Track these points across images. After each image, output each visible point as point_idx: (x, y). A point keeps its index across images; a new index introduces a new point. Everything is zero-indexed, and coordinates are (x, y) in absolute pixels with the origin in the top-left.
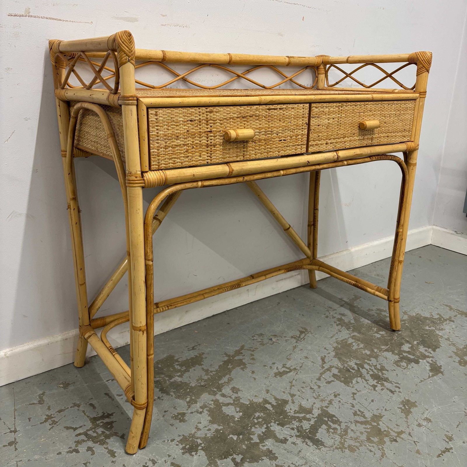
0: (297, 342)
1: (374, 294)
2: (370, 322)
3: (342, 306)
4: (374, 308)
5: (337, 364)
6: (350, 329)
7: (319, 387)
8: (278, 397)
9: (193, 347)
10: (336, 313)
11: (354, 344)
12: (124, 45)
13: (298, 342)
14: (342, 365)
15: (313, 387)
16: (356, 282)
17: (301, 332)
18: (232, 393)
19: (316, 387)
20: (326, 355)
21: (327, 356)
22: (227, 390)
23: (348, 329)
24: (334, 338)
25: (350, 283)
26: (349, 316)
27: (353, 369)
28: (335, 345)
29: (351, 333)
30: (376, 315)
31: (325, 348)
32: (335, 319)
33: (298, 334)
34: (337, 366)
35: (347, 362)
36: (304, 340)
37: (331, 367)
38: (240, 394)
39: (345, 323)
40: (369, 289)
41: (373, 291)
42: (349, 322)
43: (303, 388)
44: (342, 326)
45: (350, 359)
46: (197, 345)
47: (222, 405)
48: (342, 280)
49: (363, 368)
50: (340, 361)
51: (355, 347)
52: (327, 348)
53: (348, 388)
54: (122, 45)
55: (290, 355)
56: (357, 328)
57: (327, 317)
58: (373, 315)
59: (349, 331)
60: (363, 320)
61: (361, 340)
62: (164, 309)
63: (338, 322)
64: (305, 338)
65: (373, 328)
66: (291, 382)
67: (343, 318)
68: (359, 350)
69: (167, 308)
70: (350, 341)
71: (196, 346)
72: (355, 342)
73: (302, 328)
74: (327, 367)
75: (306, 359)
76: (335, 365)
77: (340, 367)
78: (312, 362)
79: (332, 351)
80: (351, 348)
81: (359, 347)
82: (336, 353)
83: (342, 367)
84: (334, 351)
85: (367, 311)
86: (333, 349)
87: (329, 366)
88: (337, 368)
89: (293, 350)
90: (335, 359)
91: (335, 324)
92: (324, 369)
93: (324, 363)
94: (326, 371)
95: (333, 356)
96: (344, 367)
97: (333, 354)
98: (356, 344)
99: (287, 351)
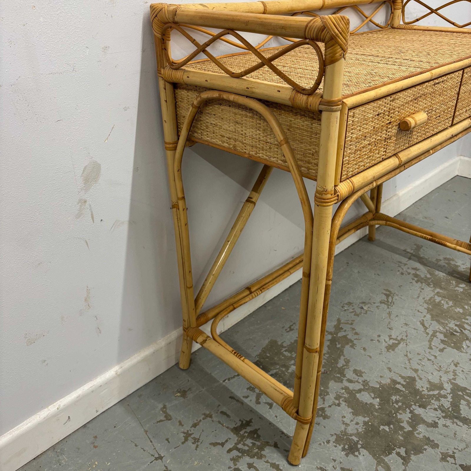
0: (388, 308)
1: (455, 249)
2: (444, 274)
3: (410, 259)
4: (441, 258)
5: (439, 328)
6: (431, 285)
7: (435, 357)
8: (403, 375)
9: (290, 327)
10: (408, 268)
11: (442, 302)
12: (341, 37)
13: (390, 307)
14: (444, 328)
15: (430, 358)
16: (431, 236)
17: (387, 296)
18: (357, 377)
19: (432, 358)
20: (423, 319)
21: (425, 319)
22: (349, 374)
23: (429, 285)
24: (421, 298)
25: (425, 238)
26: (423, 271)
27: (457, 332)
28: (426, 306)
29: (434, 290)
30: (446, 265)
31: (418, 311)
32: (411, 276)
33: (384, 298)
34: (439, 330)
35: (447, 324)
36: (394, 304)
37: (435, 332)
38: (365, 377)
39: (422, 279)
40: (448, 244)
41: (453, 246)
42: (426, 277)
43: (420, 360)
44: (422, 283)
45: (448, 320)
46: (292, 324)
47: (354, 392)
48: (416, 235)
49: (465, 329)
50: (439, 324)
51: (446, 306)
52: (420, 311)
53: (463, 354)
54: (339, 37)
55: (389, 323)
56: (437, 284)
57: (402, 274)
58: (444, 266)
59: (430, 287)
60: (437, 272)
61: (447, 297)
62: (258, 293)
63: (416, 279)
64: (394, 302)
65: (451, 281)
66: (406, 355)
67: (418, 273)
68: (451, 309)
69: (260, 292)
70: (438, 299)
71: (292, 325)
72: (442, 300)
73: (384, 290)
74: (431, 333)
75: (406, 326)
76: (438, 330)
77: (443, 331)
78: (414, 329)
79: (427, 313)
80: (443, 307)
81: (449, 305)
82: (431, 315)
83: (445, 331)
84: (428, 313)
85: (436, 262)
86: (426, 311)
87: (433, 332)
88: (441, 333)
89: (390, 317)
90: (434, 323)
91: (414, 281)
92: (430, 335)
93: (426, 328)
94: (432, 337)
95: (430, 319)
96: (447, 330)
97: (429, 316)
98: (444, 301)
99: (384, 319)
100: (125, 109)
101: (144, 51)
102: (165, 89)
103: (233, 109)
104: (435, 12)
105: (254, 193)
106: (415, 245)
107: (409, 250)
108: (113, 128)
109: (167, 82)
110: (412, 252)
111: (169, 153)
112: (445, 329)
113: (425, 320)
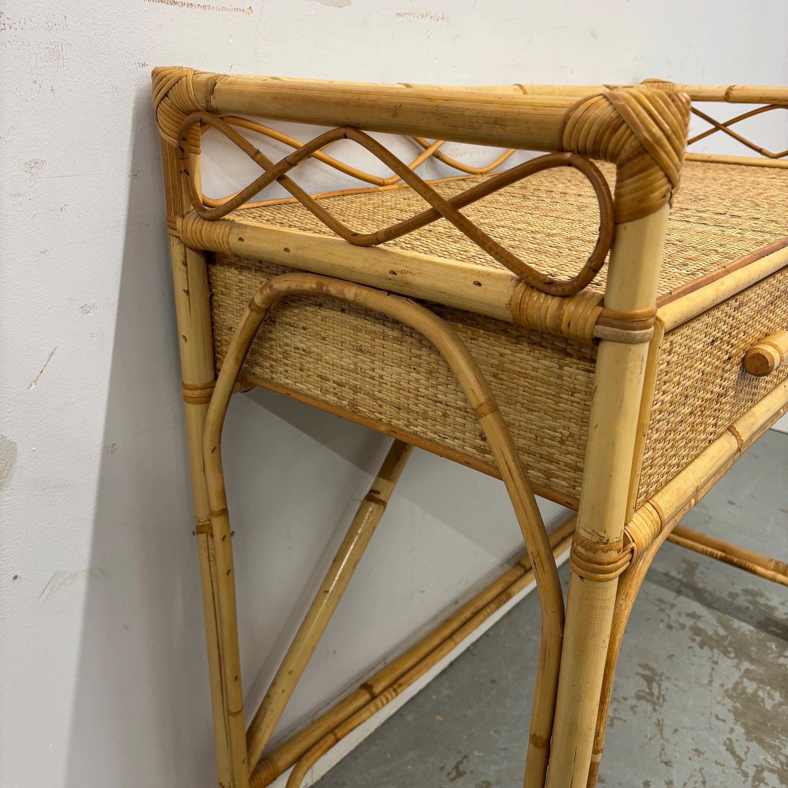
0: (655, 710)
1: (774, 580)
2: (752, 628)
3: (679, 592)
4: (738, 589)
5: (765, 759)
6: (730, 652)
9: (457, 768)
10: (679, 614)
11: (760, 693)
13: (657, 707)
14: (776, 759)
16: (723, 551)
17: (649, 680)
20: (729, 736)
21: (733, 737)
23: (726, 653)
24: (716, 685)
25: (711, 555)
26: (709, 621)
28: (729, 703)
29: (739, 664)
30: (751, 607)
31: (717, 718)
32: (687, 633)
33: (643, 685)
34: (767, 765)
35: (780, 749)
36: (664, 700)
37: (760, 770)
39: (711, 638)
40: (759, 569)
41: (770, 573)
42: (717, 634)
44: (711, 648)
45: (779, 738)
46: (460, 759)
48: (691, 548)
50: (764, 747)
51: (768, 705)
52: (720, 716)
55: (663, 749)
56: (741, 650)
57: (670, 627)
58: (747, 608)
59: (730, 658)
60: (736, 623)
61: (767, 681)
62: (389, 697)
63: (698, 639)
64: (664, 696)
65: (768, 644)
67: (700, 624)
68: (780, 710)
69: (394, 694)
70: (750, 687)
71: (461, 762)
72: (759, 688)
73: (641, 665)
74: (751, 772)
75: (699, 756)
76: (765, 764)
77: (774, 766)
78: (717, 763)
79: (734, 721)
80: (764, 707)
81: (774, 700)
82: (745, 725)
83: (779, 766)
84: (737, 721)
85: (731, 600)
86: (732, 715)
87: (755, 769)
88: (771, 771)
89: (661, 733)
90: (754, 745)
91: (695, 645)
92: (750, 779)
93: (740, 761)
94: (757, 783)
95: (745, 737)
96: (782, 764)
97: (740, 730)
98: (764, 692)
99: (650, 739)
100: (85, 310)
101: (135, 175)
102: (185, 264)
103: (352, 318)
104: (723, 127)
105: (384, 482)
106: (684, 561)
107: (674, 574)
108: (52, 354)
109: (190, 248)
110: (680, 577)
111: (193, 410)
112: (778, 762)
113: (734, 740)
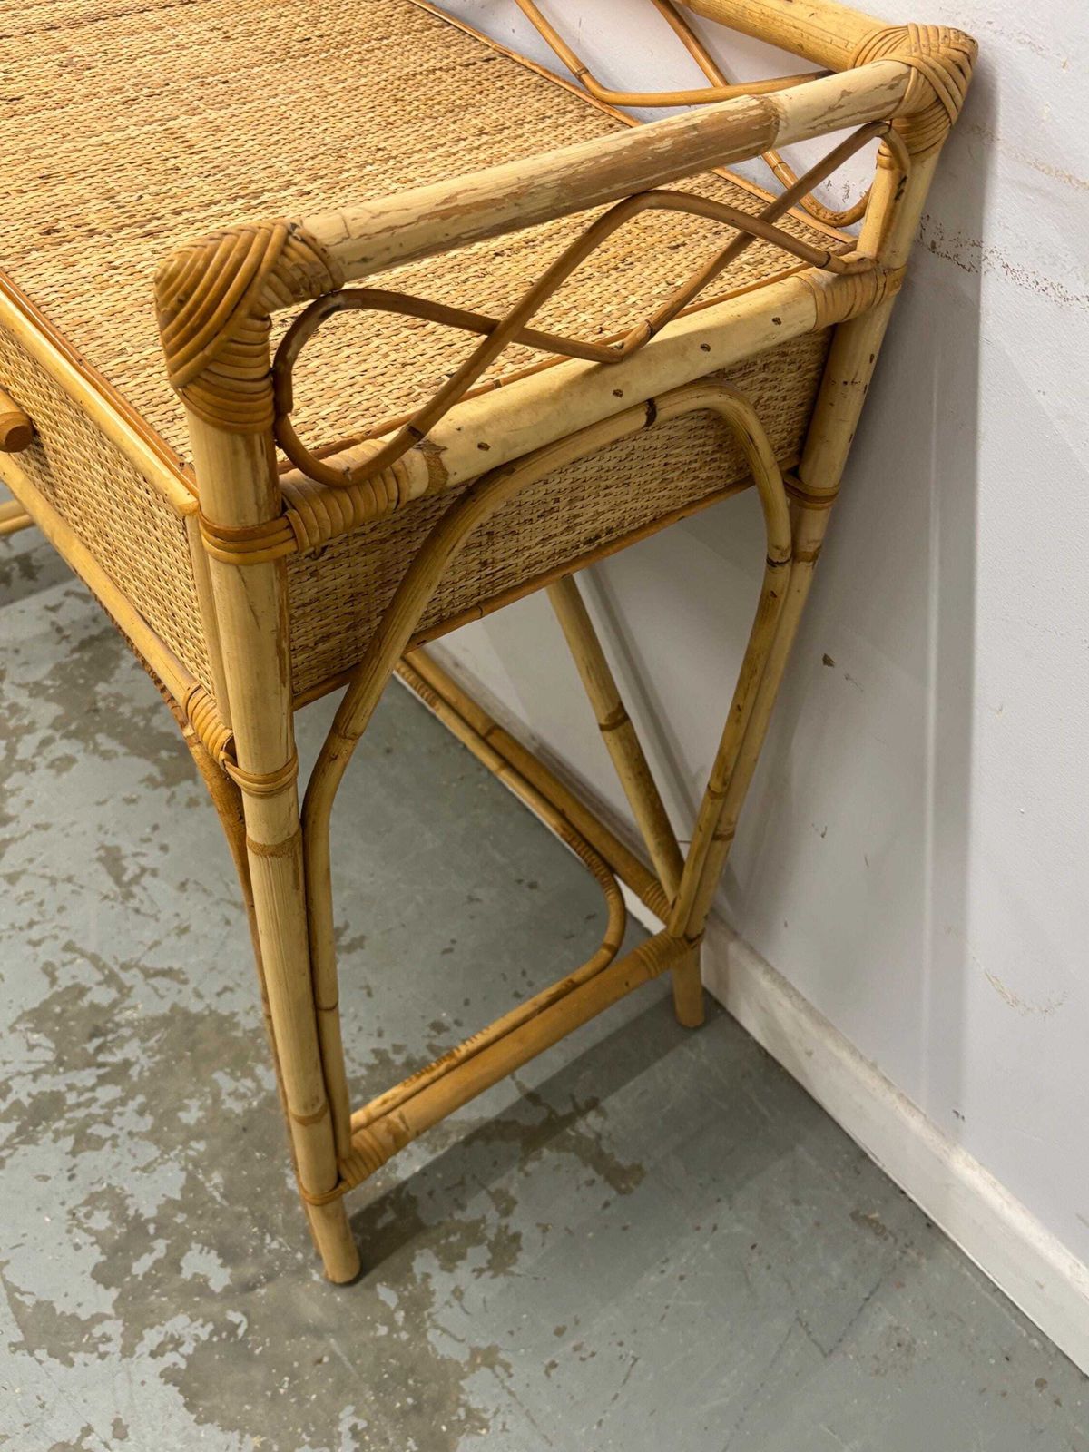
5: (135, 1008)
7: (35, 944)
8: (12, 847)
11: (250, 1084)
14: (130, 1023)
15: (35, 928)
18: (51, 757)
19: (35, 934)
20: (192, 985)
21: (186, 988)
22: (63, 747)
27: (99, 1049)
28: (248, 1023)
31: (226, 989)
34: (124, 1005)
35: (143, 1040)
37: (125, 991)
38: (42, 771)
43: (41, 904)
44: (371, 1068)
45: (161, 1054)
47: (14, 739)
49: (102, 1080)
50: (153, 1019)
51: (224, 1081)
52: (228, 994)
53: (12, 1016)
61: (271, 1111)
63: (399, 1060)
66: (69, 879)
68: (207, 1089)
72: (261, 1090)
73: (363, 938)
74: (126, 977)
75: (177, 928)
76: (128, 1002)
77: (120, 1012)
78: (156, 944)
79: (213, 1008)
80: (222, 1069)
81: (230, 1094)
82: (199, 1019)
83: (117, 1019)
84: (212, 1012)
86: (225, 1012)
87: (128, 984)
88: (114, 1004)
89: (229, 902)
90: (163, 1008)
91: (385, 1044)
92: (116, 969)
93: (148, 973)
94: (107, 972)
95: (182, 1005)
96: (118, 1025)
97: (196, 1007)
98: (249, 1089)
99: (227, 885)
112: (123, 1022)
113: (183, 987)
